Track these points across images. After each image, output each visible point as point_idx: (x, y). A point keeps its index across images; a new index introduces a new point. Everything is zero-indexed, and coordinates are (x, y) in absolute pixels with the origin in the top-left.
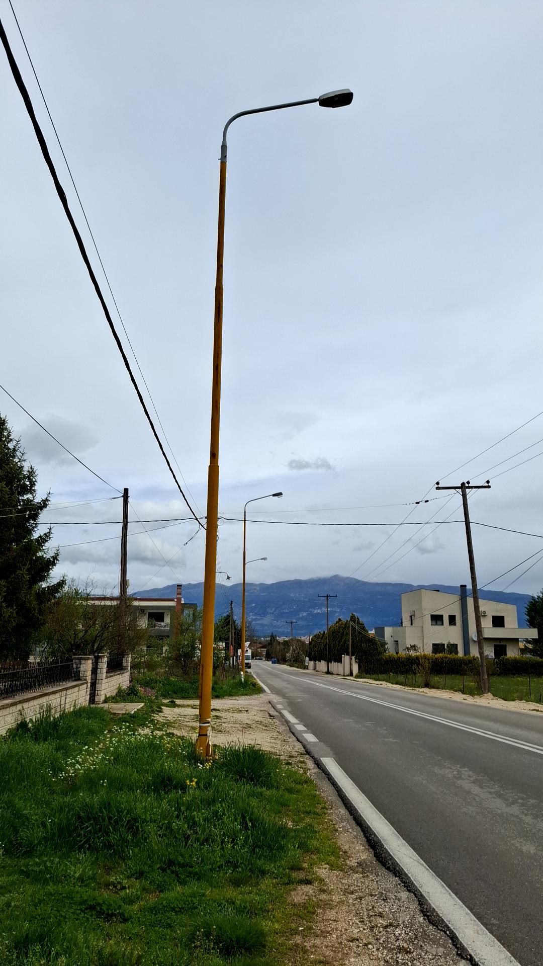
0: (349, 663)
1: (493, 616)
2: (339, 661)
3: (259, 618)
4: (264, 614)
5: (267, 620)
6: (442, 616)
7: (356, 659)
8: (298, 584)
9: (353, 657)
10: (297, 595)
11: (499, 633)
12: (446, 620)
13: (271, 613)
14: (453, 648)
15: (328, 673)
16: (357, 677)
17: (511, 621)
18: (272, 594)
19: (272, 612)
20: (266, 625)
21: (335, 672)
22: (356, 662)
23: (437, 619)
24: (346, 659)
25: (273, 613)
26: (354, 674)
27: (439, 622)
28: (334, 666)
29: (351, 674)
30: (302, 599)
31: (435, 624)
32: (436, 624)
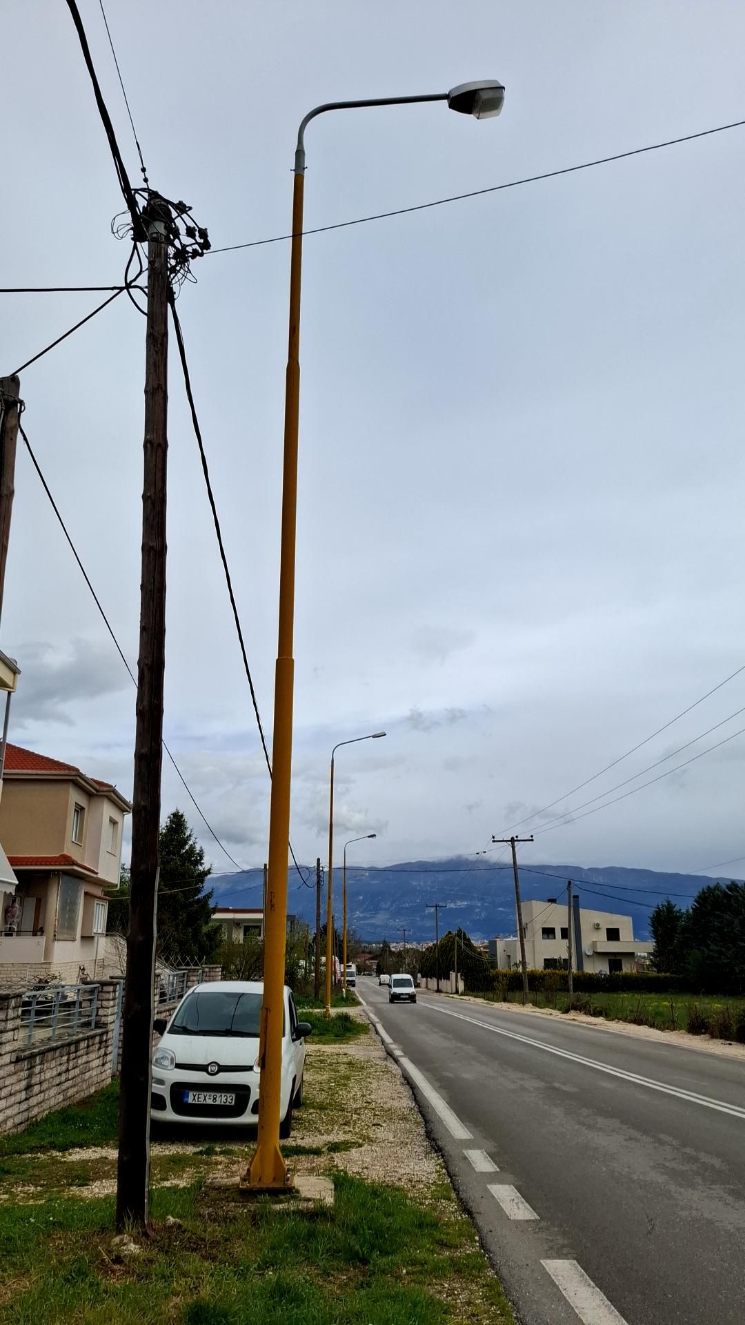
0: (456, 981)
1: (607, 929)
2: (448, 978)
3: (368, 916)
4: (376, 910)
5: (380, 919)
6: (554, 929)
7: (461, 976)
8: (423, 868)
9: (459, 974)
10: (422, 883)
11: (613, 947)
12: (558, 933)
13: (385, 909)
14: (566, 964)
15: (439, 991)
16: (462, 994)
17: (626, 934)
18: (386, 882)
19: (387, 907)
20: (379, 926)
21: (444, 990)
22: (462, 979)
23: (548, 932)
24: (453, 975)
25: (388, 909)
26: (460, 992)
27: (550, 936)
28: (443, 983)
29: (457, 992)
30: (429, 888)
31: (546, 937)
32: (548, 938)
